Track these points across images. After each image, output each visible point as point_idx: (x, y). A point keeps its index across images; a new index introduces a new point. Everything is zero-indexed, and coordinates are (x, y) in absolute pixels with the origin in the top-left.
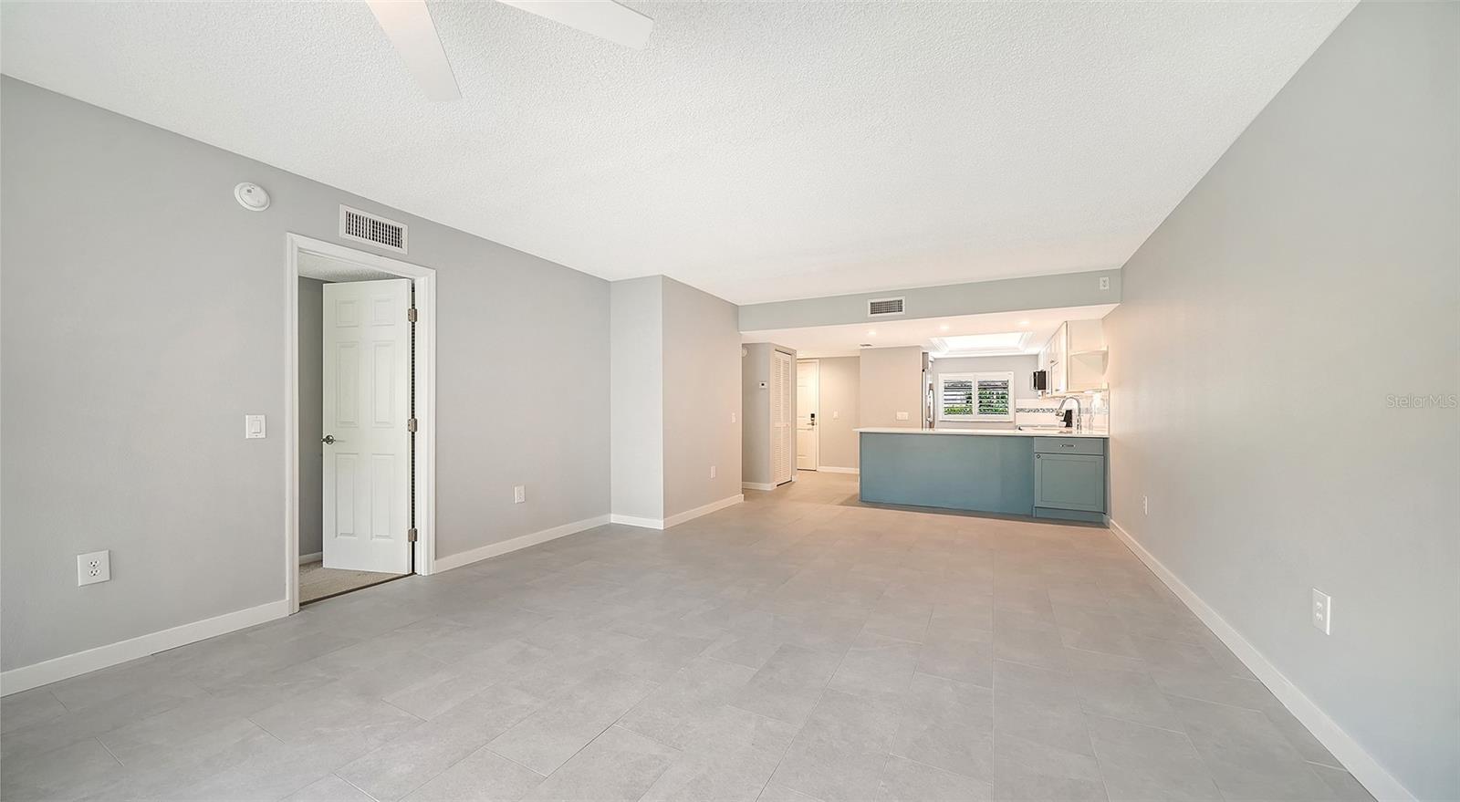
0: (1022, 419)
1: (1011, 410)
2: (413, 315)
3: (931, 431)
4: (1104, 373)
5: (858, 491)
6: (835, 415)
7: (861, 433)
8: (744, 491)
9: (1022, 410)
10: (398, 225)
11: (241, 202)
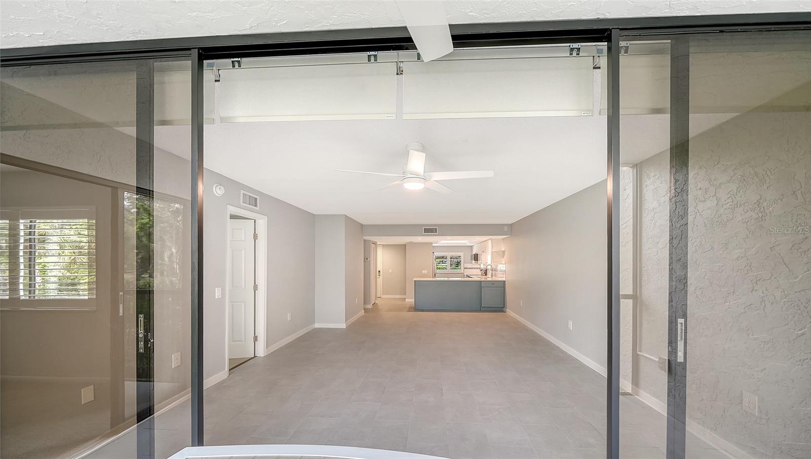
0: (467, 272)
1: (462, 268)
2: (255, 237)
3: (434, 279)
4: (503, 257)
5: (414, 305)
6: (390, 271)
7: (415, 281)
8: (364, 309)
9: (466, 268)
10: (256, 196)
11: (216, 194)
